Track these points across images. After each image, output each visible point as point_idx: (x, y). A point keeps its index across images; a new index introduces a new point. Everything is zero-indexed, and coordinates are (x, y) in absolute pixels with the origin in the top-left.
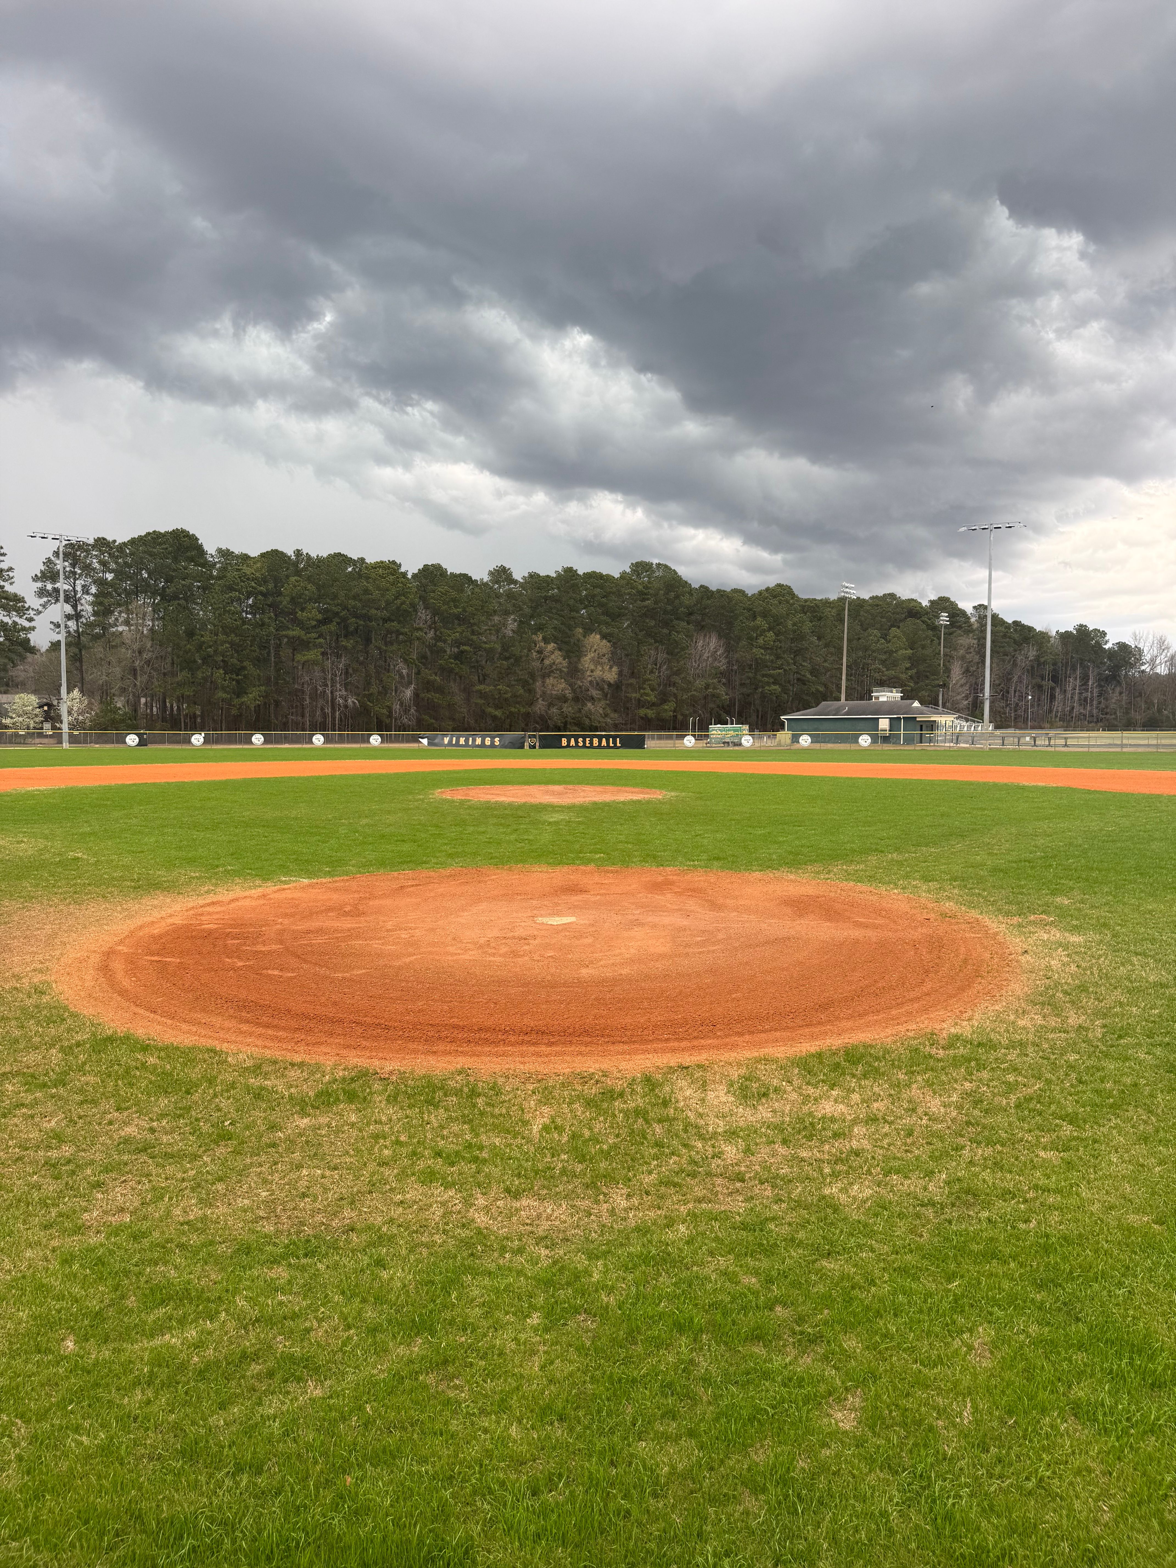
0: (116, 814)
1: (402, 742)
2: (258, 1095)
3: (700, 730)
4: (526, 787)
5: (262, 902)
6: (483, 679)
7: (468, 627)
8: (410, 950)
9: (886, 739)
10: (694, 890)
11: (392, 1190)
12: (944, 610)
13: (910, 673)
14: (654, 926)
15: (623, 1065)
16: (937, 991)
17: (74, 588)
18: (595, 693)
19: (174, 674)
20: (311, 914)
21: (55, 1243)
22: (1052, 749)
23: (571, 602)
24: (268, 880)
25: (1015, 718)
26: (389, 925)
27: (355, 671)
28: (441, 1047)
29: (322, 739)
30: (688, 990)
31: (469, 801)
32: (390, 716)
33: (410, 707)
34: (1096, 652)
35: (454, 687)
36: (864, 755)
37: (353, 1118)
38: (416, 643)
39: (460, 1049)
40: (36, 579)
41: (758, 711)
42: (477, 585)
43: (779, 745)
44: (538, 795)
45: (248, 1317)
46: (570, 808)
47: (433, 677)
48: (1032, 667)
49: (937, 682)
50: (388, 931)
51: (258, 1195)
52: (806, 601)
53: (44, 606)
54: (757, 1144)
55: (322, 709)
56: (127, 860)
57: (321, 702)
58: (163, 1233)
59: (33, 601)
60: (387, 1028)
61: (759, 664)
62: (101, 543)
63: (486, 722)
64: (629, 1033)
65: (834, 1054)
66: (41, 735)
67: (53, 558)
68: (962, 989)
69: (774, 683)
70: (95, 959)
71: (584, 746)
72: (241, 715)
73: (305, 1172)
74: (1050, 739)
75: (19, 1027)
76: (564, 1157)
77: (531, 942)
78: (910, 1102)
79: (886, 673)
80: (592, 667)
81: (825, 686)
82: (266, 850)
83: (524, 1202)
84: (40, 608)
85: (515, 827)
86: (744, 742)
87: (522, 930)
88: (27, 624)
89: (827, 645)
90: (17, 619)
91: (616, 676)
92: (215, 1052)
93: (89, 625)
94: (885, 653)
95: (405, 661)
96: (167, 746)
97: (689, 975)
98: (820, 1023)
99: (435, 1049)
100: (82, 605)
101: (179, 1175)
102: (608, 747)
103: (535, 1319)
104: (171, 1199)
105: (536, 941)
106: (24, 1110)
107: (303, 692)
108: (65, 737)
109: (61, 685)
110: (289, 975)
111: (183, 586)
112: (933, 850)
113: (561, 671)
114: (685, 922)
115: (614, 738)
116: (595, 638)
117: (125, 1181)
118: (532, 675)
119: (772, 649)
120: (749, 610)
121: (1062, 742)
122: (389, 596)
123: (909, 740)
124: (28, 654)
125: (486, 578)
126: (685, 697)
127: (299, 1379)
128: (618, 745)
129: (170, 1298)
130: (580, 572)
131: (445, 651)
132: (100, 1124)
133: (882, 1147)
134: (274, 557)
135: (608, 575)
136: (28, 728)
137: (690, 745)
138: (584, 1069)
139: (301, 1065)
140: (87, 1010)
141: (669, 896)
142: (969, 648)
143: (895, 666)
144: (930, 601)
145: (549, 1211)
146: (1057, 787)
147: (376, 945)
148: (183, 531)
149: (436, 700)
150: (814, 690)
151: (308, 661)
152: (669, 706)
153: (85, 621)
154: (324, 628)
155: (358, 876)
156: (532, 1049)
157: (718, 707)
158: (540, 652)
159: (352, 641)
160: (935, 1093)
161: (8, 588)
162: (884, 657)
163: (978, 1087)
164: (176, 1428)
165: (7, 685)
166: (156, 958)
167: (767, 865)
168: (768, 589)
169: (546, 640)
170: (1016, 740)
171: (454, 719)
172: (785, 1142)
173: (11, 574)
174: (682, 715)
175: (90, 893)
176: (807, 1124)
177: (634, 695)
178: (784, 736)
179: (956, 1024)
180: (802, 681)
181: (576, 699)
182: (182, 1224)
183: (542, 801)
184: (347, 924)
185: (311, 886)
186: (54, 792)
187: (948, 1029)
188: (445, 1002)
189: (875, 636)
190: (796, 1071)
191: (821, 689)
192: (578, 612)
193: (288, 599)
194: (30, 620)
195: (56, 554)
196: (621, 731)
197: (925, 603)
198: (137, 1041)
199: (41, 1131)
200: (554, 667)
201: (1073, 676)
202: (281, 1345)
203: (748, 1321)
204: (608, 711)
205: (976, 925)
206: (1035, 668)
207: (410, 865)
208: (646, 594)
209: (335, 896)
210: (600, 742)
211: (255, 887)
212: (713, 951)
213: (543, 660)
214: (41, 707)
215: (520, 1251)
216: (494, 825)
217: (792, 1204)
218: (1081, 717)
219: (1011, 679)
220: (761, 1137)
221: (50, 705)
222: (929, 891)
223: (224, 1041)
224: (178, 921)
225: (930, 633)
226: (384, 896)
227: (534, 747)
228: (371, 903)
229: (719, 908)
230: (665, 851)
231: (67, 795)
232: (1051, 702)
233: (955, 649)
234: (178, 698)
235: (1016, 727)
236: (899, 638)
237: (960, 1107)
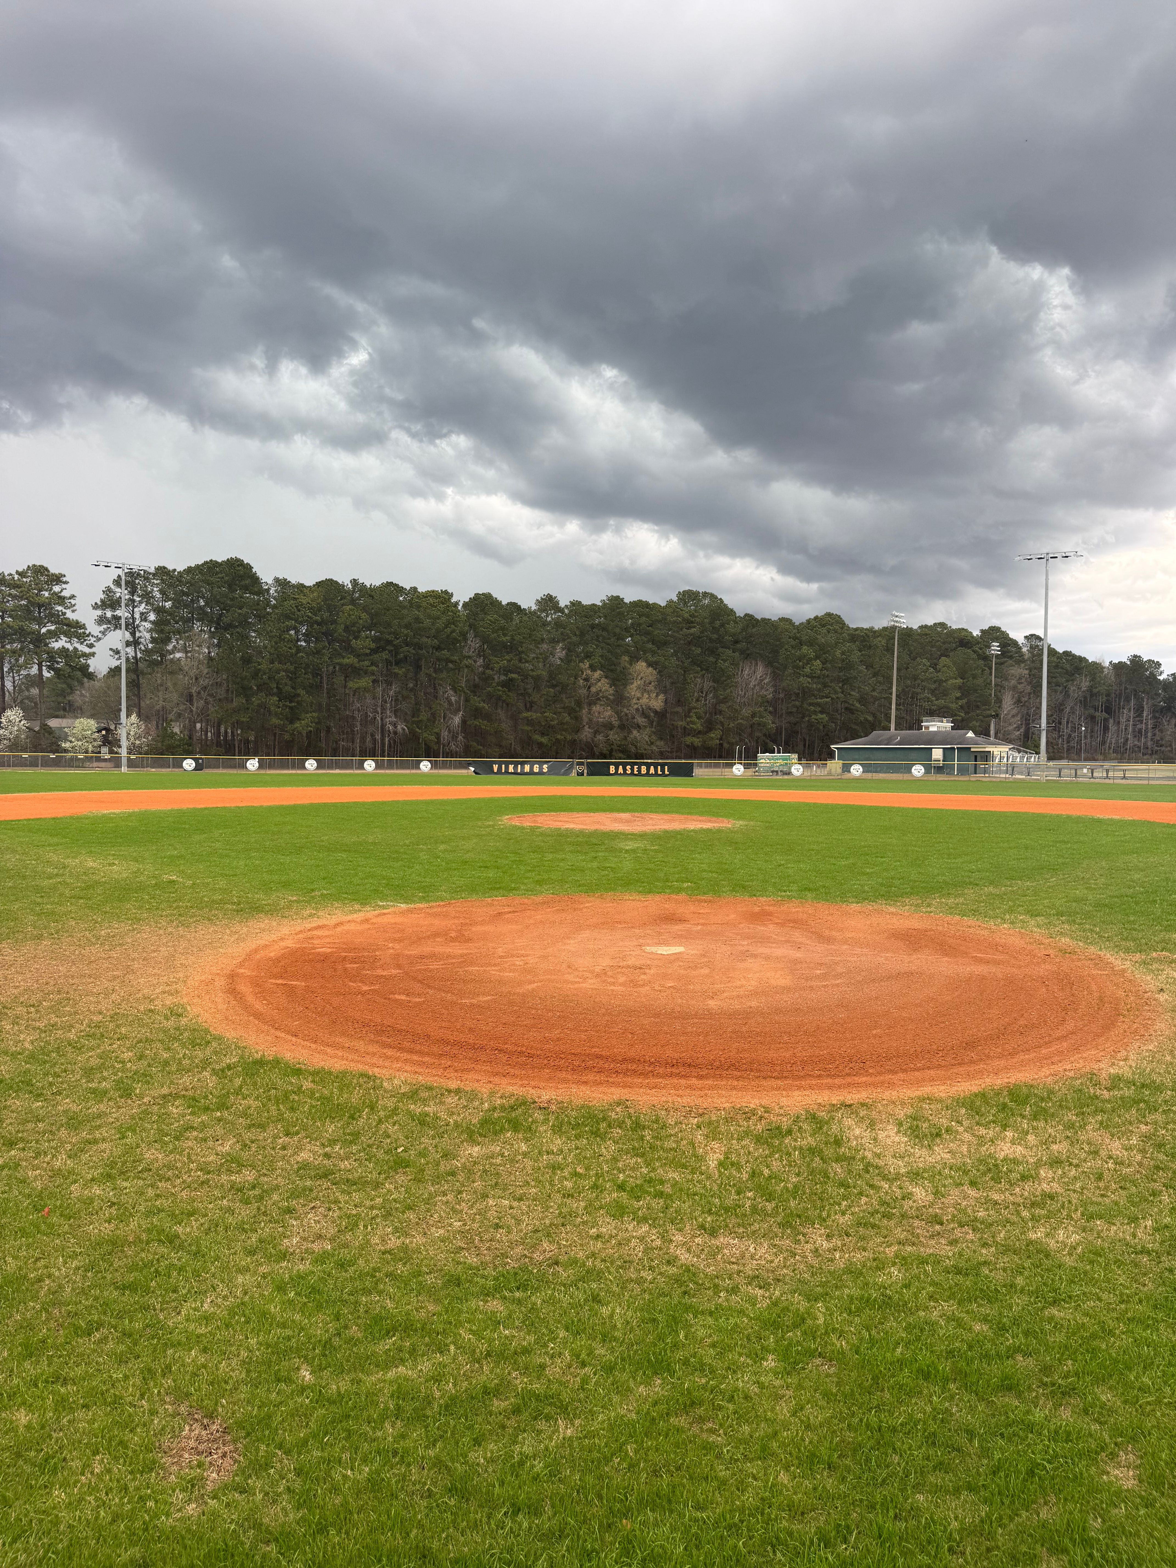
0: (197, 838)
1: (450, 768)
2: (423, 1121)
3: (746, 758)
4: (592, 814)
5: (367, 926)
6: (529, 706)
7: (516, 655)
8: (529, 977)
9: (939, 770)
10: (795, 921)
11: (584, 1223)
12: (996, 639)
13: (960, 703)
14: (767, 958)
15: (784, 1101)
16: (1081, 1029)
17: (133, 616)
18: (641, 720)
19: (229, 700)
20: (419, 940)
21: (263, 1269)
22: (1111, 781)
23: (617, 630)
24: (366, 904)
25: (1068, 750)
26: (500, 951)
27: (405, 698)
28: (591, 1077)
29: (373, 764)
30: (824, 1025)
31: (539, 827)
32: (438, 742)
33: (458, 734)
34: (1150, 684)
35: (502, 714)
36: (917, 785)
37: (524, 1147)
38: (466, 670)
39: (611, 1080)
40: (96, 607)
41: (805, 740)
42: (526, 614)
43: (830, 774)
44: (608, 822)
45: (478, 1351)
46: (643, 836)
47: (482, 704)
48: (1085, 698)
49: (988, 712)
50: (501, 957)
51: (451, 1225)
52: (857, 629)
53: (104, 633)
54: (944, 1186)
55: (372, 735)
56: (222, 883)
57: (371, 729)
58: (367, 1261)
59: (94, 629)
60: (530, 1056)
61: (805, 693)
62: (162, 571)
63: (532, 749)
64: (778, 1068)
65: (999, 1094)
66: (99, 759)
67: (112, 587)
68: (1106, 1028)
69: (822, 712)
70: (220, 982)
71: (632, 774)
72: (293, 741)
73: (491, 1202)
74: (1107, 771)
75: (165, 1049)
76: (750, 1194)
77: (647, 971)
78: (1089, 1144)
79: (936, 702)
80: (639, 695)
81: (874, 715)
82: (356, 875)
83: (722, 1240)
84: (100, 635)
85: (593, 854)
86: (793, 770)
87: (633, 959)
88: (87, 650)
89: (875, 675)
90: (78, 646)
91: (662, 704)
92: (369, 1078)
93: (147, 651)
94: (935, 682)
95: (454, 689)
96: (221, 771)
97: (821, 1009)
98: (972, 1062)
99: (584, 1079)
100: (140, 632)
101: (368, 1203)
102: (656, 774)
103: (770, 1362)
104: (365, 1227)
105: (652, 972)
106: (195, 1133)
107: (354, 718)
108: (124, 761)
109: (120, 710)
110: (417, 1000)
111: (240, 614)
112: (1028, 883)
113: (608, 699)
114: (798, 955)
115: (663, 766)
116: (641, 665)
117: (313, 1208)
118: (579, 703)
119: (819, 677)
120: (795, 638)
121: (1121, 774)
122: (440, 624)
123: (963, 771)
124: (86, 680)
125: (534, 608)
126: (732, 725)
127: (548, 1418)
128: (667, 772)
129: (395, 1329)
130: (627, 601)
131: (494, 679)
132: (274, 1148)
133: (1074, 1191)
134: (329, 587)
135: (654, 604)
136: (87, 752)
137: (739, 773)
138: (744, 1105)
139: (458, 1091)
140: (230, 1034)
141: (771, 926)
142: (1020, 678)
143: (945, 695)
144: (982, 631)
145: (752, 1249)
146: (1134, 820)
147: (493, 971)
148: (237, 560)
149: (483, 727)
150: (862, 719)
151: (359, 688)
152: (715, 735)
153: (143, 648)
154: (376, 657)
155: (453, 901)
156: (683, 1082)
157: (765, 735)
158: (586, 680)
159: (403, 670)
160: (1113, 1136)
161: (69, 615)
162: (933, 686)
163: (1156, 1130)
164: (438, 1463)
165: (64, 709)
166: (280, 981)
167: (861, 897)
168: (816, 618)
169: (593, 668)
170: (1073, 772)
171: (501, 746)
172: (973, 1184)
173: (73, 602)
174: (729, 743)
175: (195, 916)
176: (991, 1166)
177: (681, 723)
178: (835, 765)
179: (1113, 1064)
180: (850, 710)
181: (622, 727)
182: (383, 1253)
183: (612, 829)
184: (457, 949)
185: (410, 911)
186: (130, 815)
187: (1107, 1069)
188: (581, 1031)
189: (925, 665)
190: (963, 1111)
191: (870, 718)
192: (623, 639)
193: (343, 626)
194: (91, 646)
195: (117, 582)
196: (667, 758)
197: (976, 633)
198: (287, 1065)
199: (217, 1154)
200: (601, 695)
201: (1126, 707)
202: (520, 1382)
203: (995, 1370)
204: (654, 737)
205: (1098, 961)
206: (1088, 700)
207: (501, 891)
208: (692, 622)
209: (436, 922)
210: (648, 770)
211: (356, 911)
212: (838, 985)
213: (589, 688)
214: (99, 731)
215: (734, 1290)
216: (571, 852)
217: (1001, 1249)
218: (1136, 749)
219: (1063, 710)
220: (946, 1178)
221: (107, 730)
222: (1038, 926)
223: (374, 1065)
224: (290, 943)
225: (981, 662)
226: (482, 923)
227: (582, 774)
228: (474, 929)
229: (829, 940)
230: (752, 881)
231: (144, 818)
232: (1104, 733)
233: (1006, 679)
234: (233, 724)
235: (1069, 759)
236: (948, 667)
237: (1143, 1151)
